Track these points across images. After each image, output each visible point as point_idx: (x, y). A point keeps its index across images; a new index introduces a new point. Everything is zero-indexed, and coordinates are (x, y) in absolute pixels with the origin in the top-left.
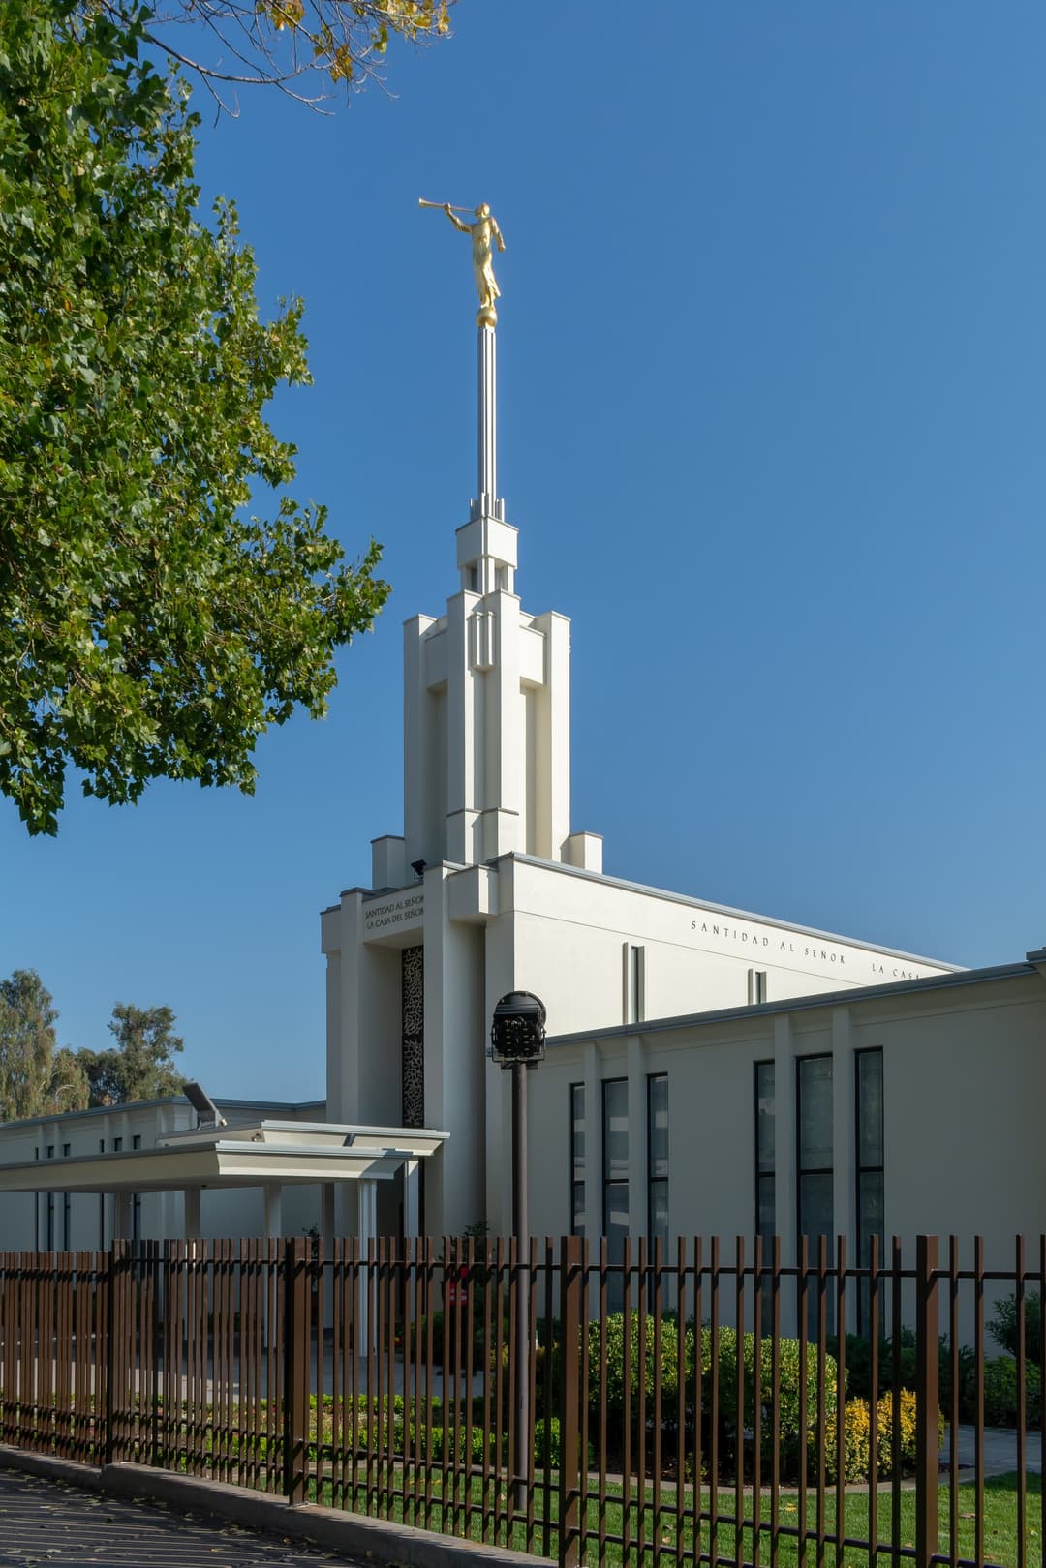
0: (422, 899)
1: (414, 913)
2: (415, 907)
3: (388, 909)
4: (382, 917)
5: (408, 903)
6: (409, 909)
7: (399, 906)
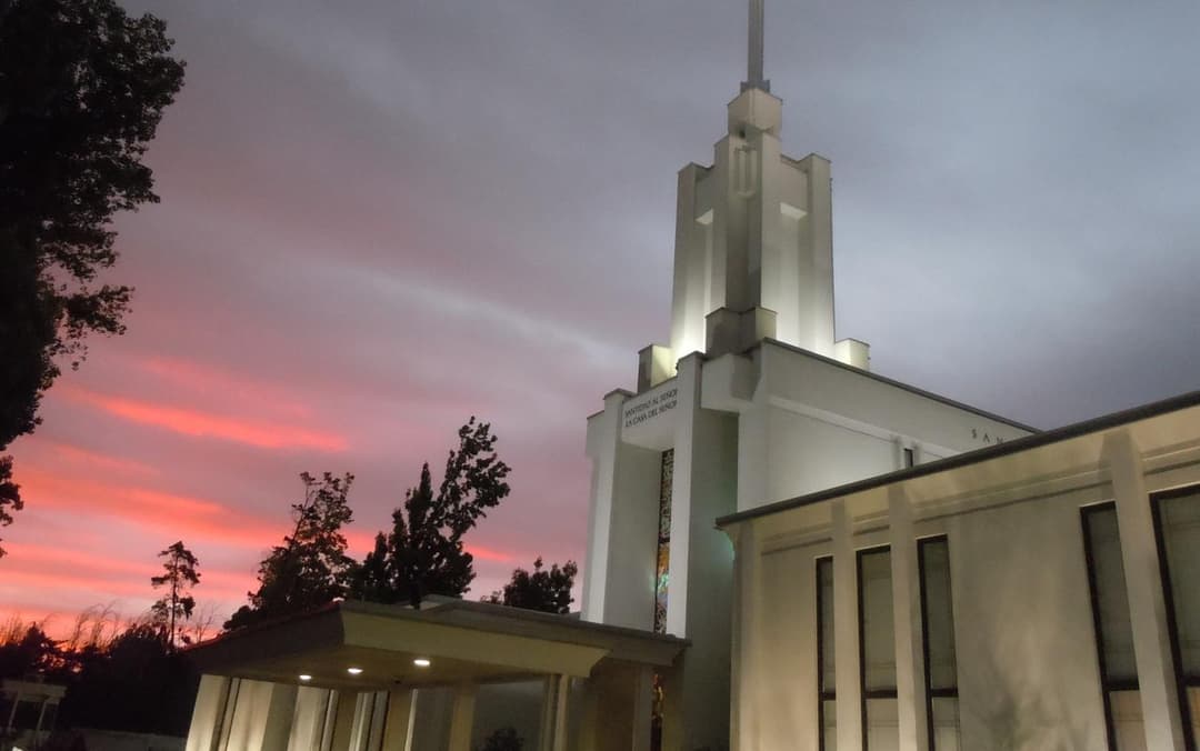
0: (675, 391)
1: (668, 406)
2: (671, 400)
3: (645, 406)
4: (639, 414)
5: (663, 398)
6: (664, 403)
7: (655, 402)
